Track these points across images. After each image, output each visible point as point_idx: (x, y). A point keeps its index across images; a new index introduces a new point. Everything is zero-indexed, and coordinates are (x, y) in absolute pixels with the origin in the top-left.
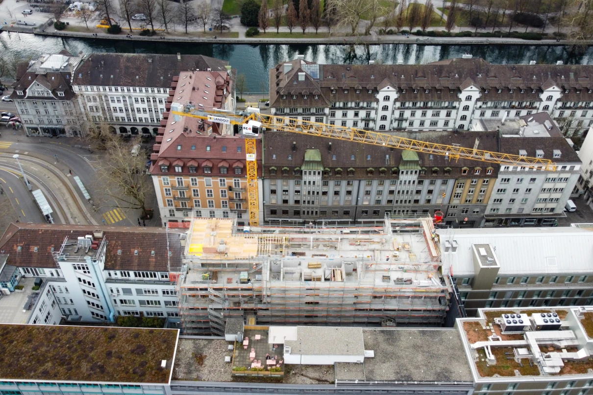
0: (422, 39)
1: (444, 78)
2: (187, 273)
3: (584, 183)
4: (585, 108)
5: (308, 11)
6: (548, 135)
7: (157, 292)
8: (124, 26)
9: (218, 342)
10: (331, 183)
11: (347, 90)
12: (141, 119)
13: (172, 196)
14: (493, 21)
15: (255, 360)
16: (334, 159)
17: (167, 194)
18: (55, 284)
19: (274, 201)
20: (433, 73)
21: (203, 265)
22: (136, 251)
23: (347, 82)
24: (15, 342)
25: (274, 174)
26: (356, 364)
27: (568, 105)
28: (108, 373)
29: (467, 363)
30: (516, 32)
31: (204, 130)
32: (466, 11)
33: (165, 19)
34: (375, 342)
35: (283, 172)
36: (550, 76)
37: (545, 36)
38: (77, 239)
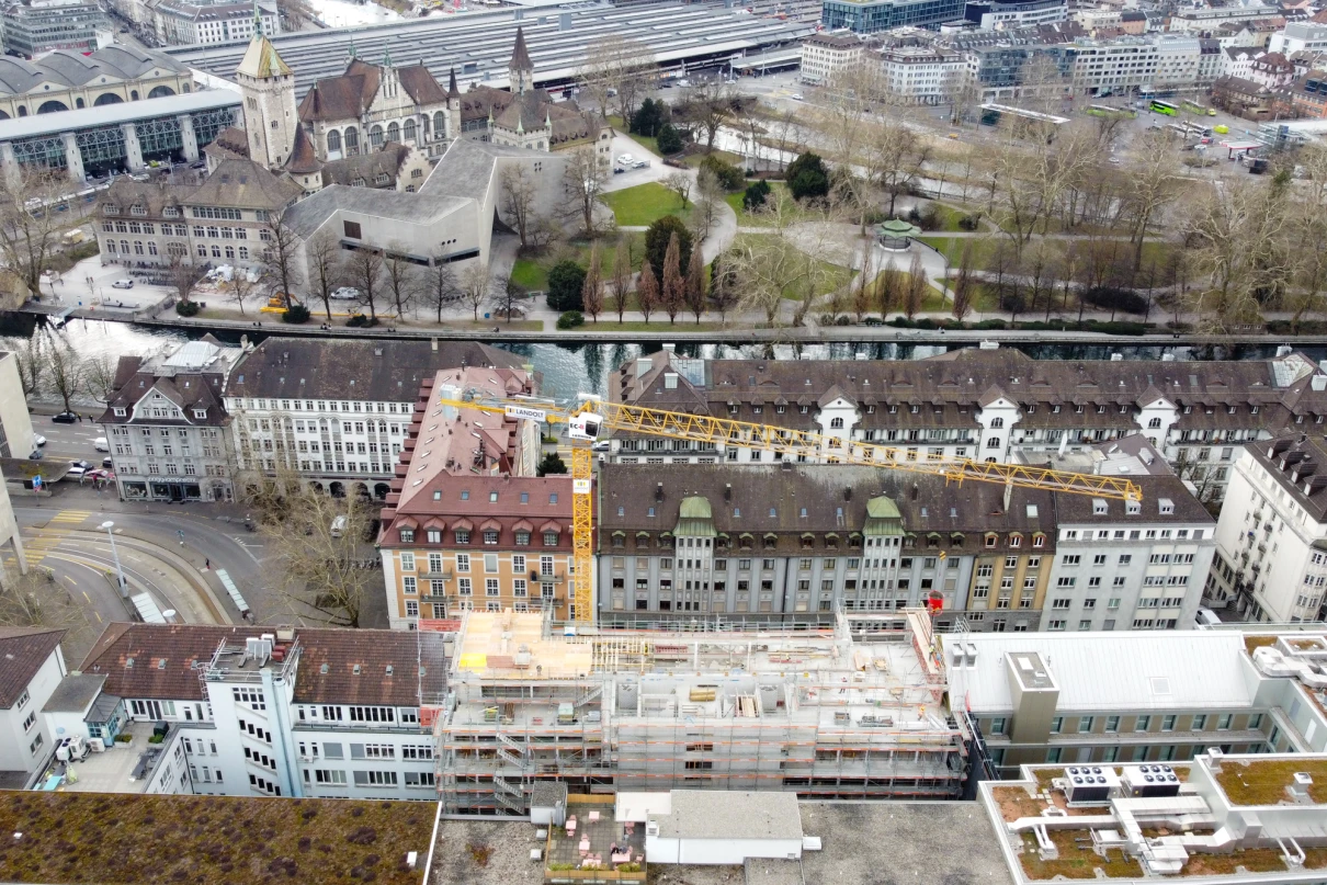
0: (906, 333)
1: (945, 386)
2: (455, 709)
3: (1234, 579)
4: (1226, 442)
5: (681, 280)
6: (1146, 472)
7: (391, 751)
8: (316, 308)
9: (516, 825)
10: (733, 564)
11: (759, 407)
12: (352, 467)
13: (417, 593)
14: (1045, 301)
15: (591, 855)
16: (737, 515)
17: (407, 590)
18: (192, 734)
19: (618, 605)
20: (924, 376)
21: (485, 690)
22: (356, 667)
23: (759, 392)
24: (121, 823)
25: (620, 546)
26: (786, 860)
27: (1193, 436)
28: (303, 875)
29: (1002, 859)
30: (1094, 321)
31: (485, 467)
32: (989, 284)
33: (398, 294)
34: (823, 825)
35: (638, 541)
36: (1151, 382)
37: (1152, 328)
38: (244, 644)
